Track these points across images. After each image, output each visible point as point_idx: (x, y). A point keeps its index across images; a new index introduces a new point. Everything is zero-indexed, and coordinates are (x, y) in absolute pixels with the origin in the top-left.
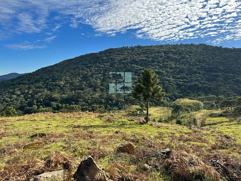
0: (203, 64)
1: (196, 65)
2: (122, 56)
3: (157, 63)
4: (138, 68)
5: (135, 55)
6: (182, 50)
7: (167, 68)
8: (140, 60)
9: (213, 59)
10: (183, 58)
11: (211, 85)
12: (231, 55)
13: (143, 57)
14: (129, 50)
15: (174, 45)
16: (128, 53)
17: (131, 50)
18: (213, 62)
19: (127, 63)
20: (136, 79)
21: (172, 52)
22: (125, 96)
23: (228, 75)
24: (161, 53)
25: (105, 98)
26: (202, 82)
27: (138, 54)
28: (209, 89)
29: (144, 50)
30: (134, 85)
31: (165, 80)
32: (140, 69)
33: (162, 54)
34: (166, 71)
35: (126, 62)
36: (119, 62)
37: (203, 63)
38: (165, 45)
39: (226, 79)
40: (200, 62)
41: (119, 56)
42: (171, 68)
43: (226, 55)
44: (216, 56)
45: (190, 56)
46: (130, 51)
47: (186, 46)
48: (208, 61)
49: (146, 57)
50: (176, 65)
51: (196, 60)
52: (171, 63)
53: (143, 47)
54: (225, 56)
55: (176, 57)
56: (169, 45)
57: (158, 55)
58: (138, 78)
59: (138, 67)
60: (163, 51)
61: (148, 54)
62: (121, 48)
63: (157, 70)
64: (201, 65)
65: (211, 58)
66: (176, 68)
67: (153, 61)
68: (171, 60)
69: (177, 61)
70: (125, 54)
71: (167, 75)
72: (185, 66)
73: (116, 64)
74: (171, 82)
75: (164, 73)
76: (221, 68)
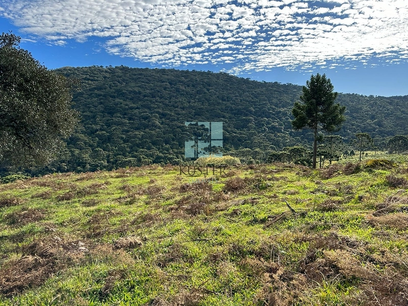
0: (229, 104)
1: (219, 104)
2: (94, 83)
3: (161, 98)
4: (126, 105)
5: (119, 82)
6: (196, 81)
7: (177, 107)
8: (130, 92)
9: (240, 96)
10: (198, 92)
11: (241, 133)
12: (262, 92)
13: (134, 87)
14: (106, 72)
15: (183, 71)
16: (105, 77)
17: (110, 73)
18: (241, 100)
19: (104, 96)
20: (125, 126)
21: (182, 82)
22: (108, 156)
23: (262, 119)
24: (164, 82)
25: (68, 162)
26: (229, 129)
27: (124, 80)
28: (239, 140)
29: (135, 75)
30: (124, 136)
31: (176, 127)
32: (132, 108)
33: (166, 85)
34: (175, 113)
35: (102, 93)
36: (89, 93)
37: (228, 101)
38: (169, 70)
39: (259, 125)
40: (223, 100)
41: (87, 81)
42: (183, 108)
43: (256, 90)
44: (244, 91)
45: (208, 90)
46: (108, 75)
47: (202, 74)
48: (234, 98)
49: (139, 87)
50: (189, 102)
51: (218, 97)
52: (182, 99)
53: (131, 69)
54: (256, 92)
55: (188, 89)
56: (176, 71)
57: (161, 86)
58: (129, 123)
59: (128, 103)
60: (168, 79)
61: (143, 82)
62: (90, 68)
63: (160, 111)
64: (225, 105)
65: (237, 94)
66: (191, 107)
67: (152, 95)
68: (181, 94)
69: (191, 97)
70: (99, 79)
71: (178, 119)
72: (202, 104)
73: (82, 97)
74: (186, 131)
75: (173, 116)
76: (252, 109)
